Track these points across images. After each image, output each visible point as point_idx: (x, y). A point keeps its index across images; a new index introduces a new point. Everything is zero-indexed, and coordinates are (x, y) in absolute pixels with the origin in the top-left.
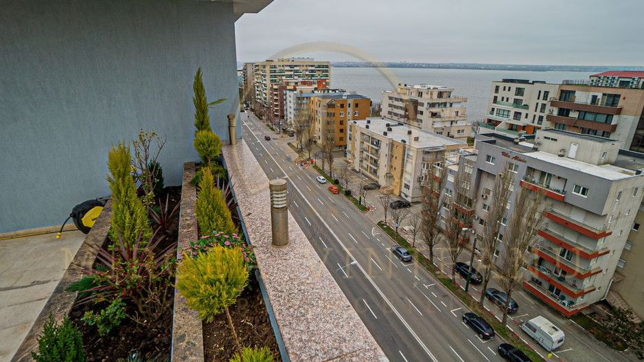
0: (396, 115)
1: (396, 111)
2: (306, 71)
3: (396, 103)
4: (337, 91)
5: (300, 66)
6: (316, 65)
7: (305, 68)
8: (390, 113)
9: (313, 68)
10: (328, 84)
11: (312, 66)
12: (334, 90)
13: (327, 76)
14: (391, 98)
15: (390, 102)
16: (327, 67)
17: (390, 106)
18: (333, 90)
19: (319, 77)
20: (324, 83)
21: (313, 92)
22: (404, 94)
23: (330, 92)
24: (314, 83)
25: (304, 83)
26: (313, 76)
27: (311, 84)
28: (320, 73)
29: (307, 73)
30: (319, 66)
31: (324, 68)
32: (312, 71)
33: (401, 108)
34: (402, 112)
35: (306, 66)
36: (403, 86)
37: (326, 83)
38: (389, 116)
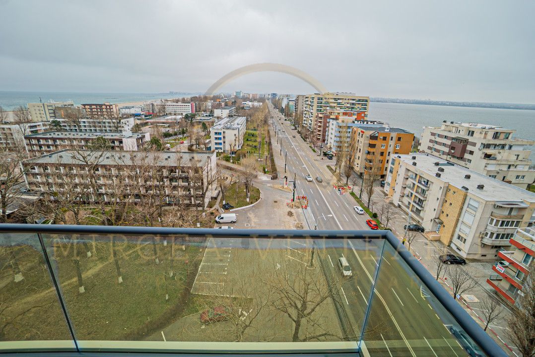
0: (438, 151)
1: (437, 147)
2: (348, 103)
3: (439, 139)
4: (375, 123)
5: (343, 99)
6: (357, 99)
7: (347, 101)
8: (430, 148)
9: (354, 102)
10: (366, 116)
11: (353, 100)
12: (373, 122)
13: (366, 109)
14: (433, 134)
15: (433, 138)
16: (367, 101)
17: (431, 141)
18: (371, 122)
19: (358, 110)
20: (363, 115)
21: (354, 122)
22: (450, 131)
23: (369, 123)
24: (354, 114)
25: (345, 114)
26: (353, 108)
27: (351, 115)
28: (359, 106)
29: (349, 105)
30: (359, 100)
31: (364, 102)
32: (353, 104)
33: (444, 145)
34: (447, 150)
35: (348, 99)
36: (448, 123)
37: (365, 115)
38: (429, 151)
